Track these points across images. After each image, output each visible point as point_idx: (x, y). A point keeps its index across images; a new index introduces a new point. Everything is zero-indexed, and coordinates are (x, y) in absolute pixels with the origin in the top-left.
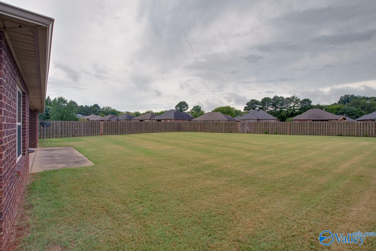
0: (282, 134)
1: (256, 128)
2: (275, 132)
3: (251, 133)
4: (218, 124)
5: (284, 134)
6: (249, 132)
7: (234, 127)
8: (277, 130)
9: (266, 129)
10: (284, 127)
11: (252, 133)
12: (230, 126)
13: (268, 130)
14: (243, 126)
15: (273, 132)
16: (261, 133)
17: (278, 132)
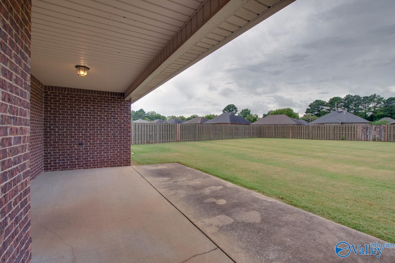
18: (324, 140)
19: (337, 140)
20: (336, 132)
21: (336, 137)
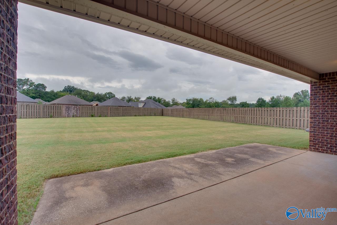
0: (105, 117)
1: (83, 111)
2: (100, 115)
3: (77, 117)
4: (30, 107)
5: (106, 116)
6: (75, 116)
7: (57, 111)
8: (101, 114)
9: (92, 112)
10: (106, 111)
11: (79, 117)
12: (51, 110)
13: (93, 113)
14: (69, 109)
15: (98, 115)
16: (87, 117)
17: (102, 115)
18: (34, 118)
19: (46, 117)
20: (45, 111)
21: (45, 115)
